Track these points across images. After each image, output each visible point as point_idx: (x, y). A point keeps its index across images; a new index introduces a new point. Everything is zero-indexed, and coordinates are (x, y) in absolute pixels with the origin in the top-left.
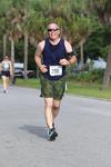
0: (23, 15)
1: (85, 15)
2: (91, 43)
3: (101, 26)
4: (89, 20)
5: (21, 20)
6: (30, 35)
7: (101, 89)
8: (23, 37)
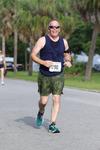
0: (13, 14)
1: (69, 14)
2: (74, 39)
3: (83, 23)
4: (72, 18)
5: (11, 19)
6: (19, 32)
7: (83, 81)
8: (13, 34)
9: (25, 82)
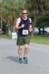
6: (3, 18)
9: (5, 39)
